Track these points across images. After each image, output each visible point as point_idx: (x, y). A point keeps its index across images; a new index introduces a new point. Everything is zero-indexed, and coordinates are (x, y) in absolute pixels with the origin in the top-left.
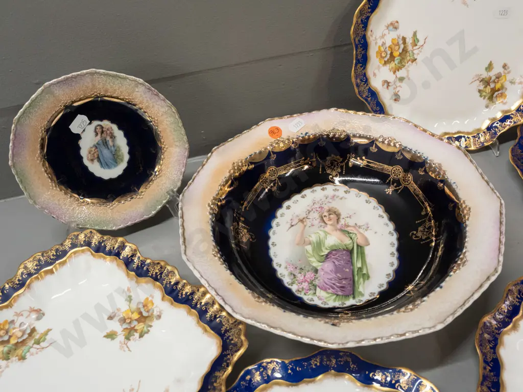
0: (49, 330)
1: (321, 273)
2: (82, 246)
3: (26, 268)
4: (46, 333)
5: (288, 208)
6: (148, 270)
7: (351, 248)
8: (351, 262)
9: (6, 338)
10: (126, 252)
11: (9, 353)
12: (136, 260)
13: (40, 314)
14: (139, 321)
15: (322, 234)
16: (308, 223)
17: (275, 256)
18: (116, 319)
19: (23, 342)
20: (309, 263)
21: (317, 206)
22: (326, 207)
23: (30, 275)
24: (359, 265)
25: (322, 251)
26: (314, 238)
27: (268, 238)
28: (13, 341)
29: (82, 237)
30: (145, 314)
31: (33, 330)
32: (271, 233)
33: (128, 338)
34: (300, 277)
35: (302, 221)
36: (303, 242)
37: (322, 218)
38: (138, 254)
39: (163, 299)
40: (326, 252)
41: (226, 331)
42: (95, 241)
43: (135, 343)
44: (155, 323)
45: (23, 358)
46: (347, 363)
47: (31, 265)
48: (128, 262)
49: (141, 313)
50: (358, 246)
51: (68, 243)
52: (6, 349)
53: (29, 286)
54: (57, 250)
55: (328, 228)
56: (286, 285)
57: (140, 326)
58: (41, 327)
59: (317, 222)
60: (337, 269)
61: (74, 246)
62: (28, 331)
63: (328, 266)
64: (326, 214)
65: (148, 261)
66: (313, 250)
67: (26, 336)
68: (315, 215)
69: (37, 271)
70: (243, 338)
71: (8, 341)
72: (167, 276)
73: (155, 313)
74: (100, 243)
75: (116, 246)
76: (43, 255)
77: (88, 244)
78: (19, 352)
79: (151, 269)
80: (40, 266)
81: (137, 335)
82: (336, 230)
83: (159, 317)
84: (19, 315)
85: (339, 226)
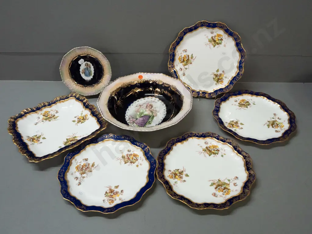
0: (58, 116)
1: (138, 120)
2: (73, 97)
3: (57, 99)
4: (57, 117)
5: (138, 101)
6: (89, 107)
7: (151, 116)
8: (148, 119)
9: (47, 115)
10: (85, 101)
11: (47, 119)
12: (87, 103)
13: (57, 112)
14: (82, 119)
15: (144, 111)
16: (142, 107)
17: (127, 113)
18: (77, 118)
19: (51, 118)
20: (136, 117)
21: (147, 103)
22: (150, 104)
23: (57, 101)
24: (150, 121)
25: (142, 115)
26: (141, 111)
27: (128, 108)
28: (48, 117)
29: (74, 94)
30: (85, 118)
31: (54, 115)
32: (129, 107)
33: (78, 123)
34: (131, 119)
35: (140, 106)
36: (138, 111)
37: (147, 106)
38: (88, 102)
39: (90, 115)
40: (143, 115)
41: (103, 124)
42: (77, 96)
43: (80, 124)
44: (86, 121)
45: (50, 121)
46: (131, 139)
47: (58, 99)
48: (84, 104)
49: (84, 118)
50: (153, 116)
51: (70, 95)
52: (46, 118)
53: (56, 104)
54: (66, 97)
55: (147, 110)
56: (126, 120)
57: (82, 121)
58: (56, 115)
59: (144, 107)
60: (143, 120)
61: (71, 96)
62: (53, 115)
63: (141, 119)
64: (149, 106)
65: (90, 104)
66: (139, 114)
67: (52, 116)
68: (146, 105)
69: (59, 100)
70: (106, 126)
71: (47, 116)
72: (93, 109)
73: (87, 118)
74: (78, 97)
75: (83, 99)
76: (62, 97)
77: (75, 97)
78: (49, 119)
79: (90, 106)
80: (61, 99)
81: (81, 122)
82: (149, 110)
83: (88, 119)
84: (52, 110)
85: (151, 110)
